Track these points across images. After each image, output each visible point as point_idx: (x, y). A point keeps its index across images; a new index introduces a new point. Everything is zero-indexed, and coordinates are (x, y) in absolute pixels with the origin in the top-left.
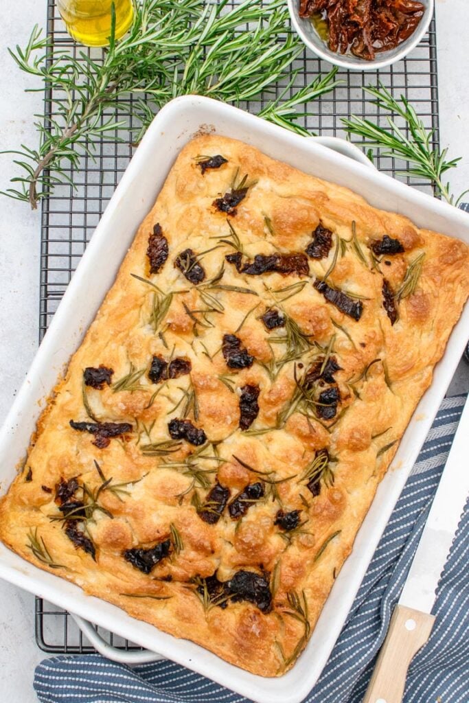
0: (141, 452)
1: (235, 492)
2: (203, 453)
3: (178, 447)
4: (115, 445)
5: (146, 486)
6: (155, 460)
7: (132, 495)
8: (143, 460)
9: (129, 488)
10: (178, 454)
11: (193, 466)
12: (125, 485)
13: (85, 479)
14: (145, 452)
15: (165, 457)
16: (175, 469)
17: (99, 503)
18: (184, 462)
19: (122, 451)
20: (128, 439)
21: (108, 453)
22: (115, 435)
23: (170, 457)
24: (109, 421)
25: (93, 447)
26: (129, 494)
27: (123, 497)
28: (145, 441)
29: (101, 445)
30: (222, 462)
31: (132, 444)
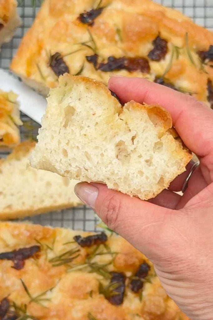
0: (51, 265)
1: (129, 274)
2: (98, 252)
3: (77, 253)
4: (29, 264)
5: (61, 290)
6: (62, 268)
7: (53, 300)
8: (54, 271)
9: (49, 295)
10: (79, 259)
11: (93, 264)
12: (44, 293)
13: (12, 298)
14: (54, 263)
15: (71, 264)
16: (80, 270)
17: (28, 313)
18: (85, 263)
19: (35, 268)
20: (38, 257)
21: (25, 273)
22: (28, 257)
23: (74, 262)
24: (22, 247)
25: (13, 271)
26: (49, 300)
27: (46, 304)
28: (51, 255)
29: (18, 267)
30: (114, 255)
31: (42, 260)
